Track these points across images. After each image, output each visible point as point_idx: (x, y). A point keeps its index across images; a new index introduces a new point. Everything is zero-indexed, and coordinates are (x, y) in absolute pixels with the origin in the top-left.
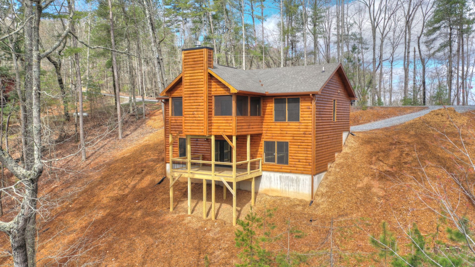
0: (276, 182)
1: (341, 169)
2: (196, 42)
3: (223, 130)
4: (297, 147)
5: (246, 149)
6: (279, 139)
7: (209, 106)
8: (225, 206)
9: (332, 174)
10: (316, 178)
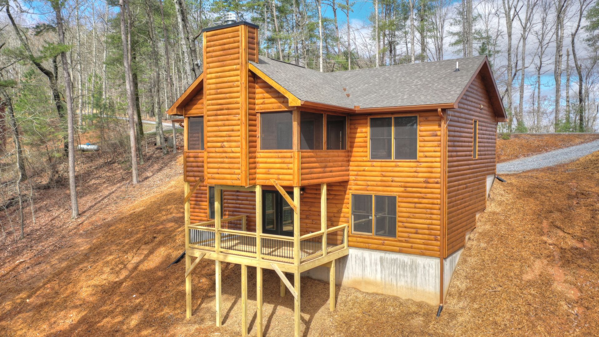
0: (374, 268)
1: (489, 242)
2: (228, 15)
3: (276, 176)
4: (412, 205)
5: (320, 207)
6: (379, 191)
7: (249, 131)
8: (281, 310)
9: (473, 252)
10: (447, 264)
